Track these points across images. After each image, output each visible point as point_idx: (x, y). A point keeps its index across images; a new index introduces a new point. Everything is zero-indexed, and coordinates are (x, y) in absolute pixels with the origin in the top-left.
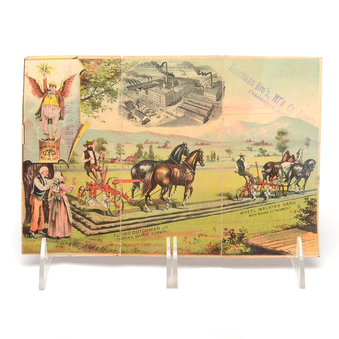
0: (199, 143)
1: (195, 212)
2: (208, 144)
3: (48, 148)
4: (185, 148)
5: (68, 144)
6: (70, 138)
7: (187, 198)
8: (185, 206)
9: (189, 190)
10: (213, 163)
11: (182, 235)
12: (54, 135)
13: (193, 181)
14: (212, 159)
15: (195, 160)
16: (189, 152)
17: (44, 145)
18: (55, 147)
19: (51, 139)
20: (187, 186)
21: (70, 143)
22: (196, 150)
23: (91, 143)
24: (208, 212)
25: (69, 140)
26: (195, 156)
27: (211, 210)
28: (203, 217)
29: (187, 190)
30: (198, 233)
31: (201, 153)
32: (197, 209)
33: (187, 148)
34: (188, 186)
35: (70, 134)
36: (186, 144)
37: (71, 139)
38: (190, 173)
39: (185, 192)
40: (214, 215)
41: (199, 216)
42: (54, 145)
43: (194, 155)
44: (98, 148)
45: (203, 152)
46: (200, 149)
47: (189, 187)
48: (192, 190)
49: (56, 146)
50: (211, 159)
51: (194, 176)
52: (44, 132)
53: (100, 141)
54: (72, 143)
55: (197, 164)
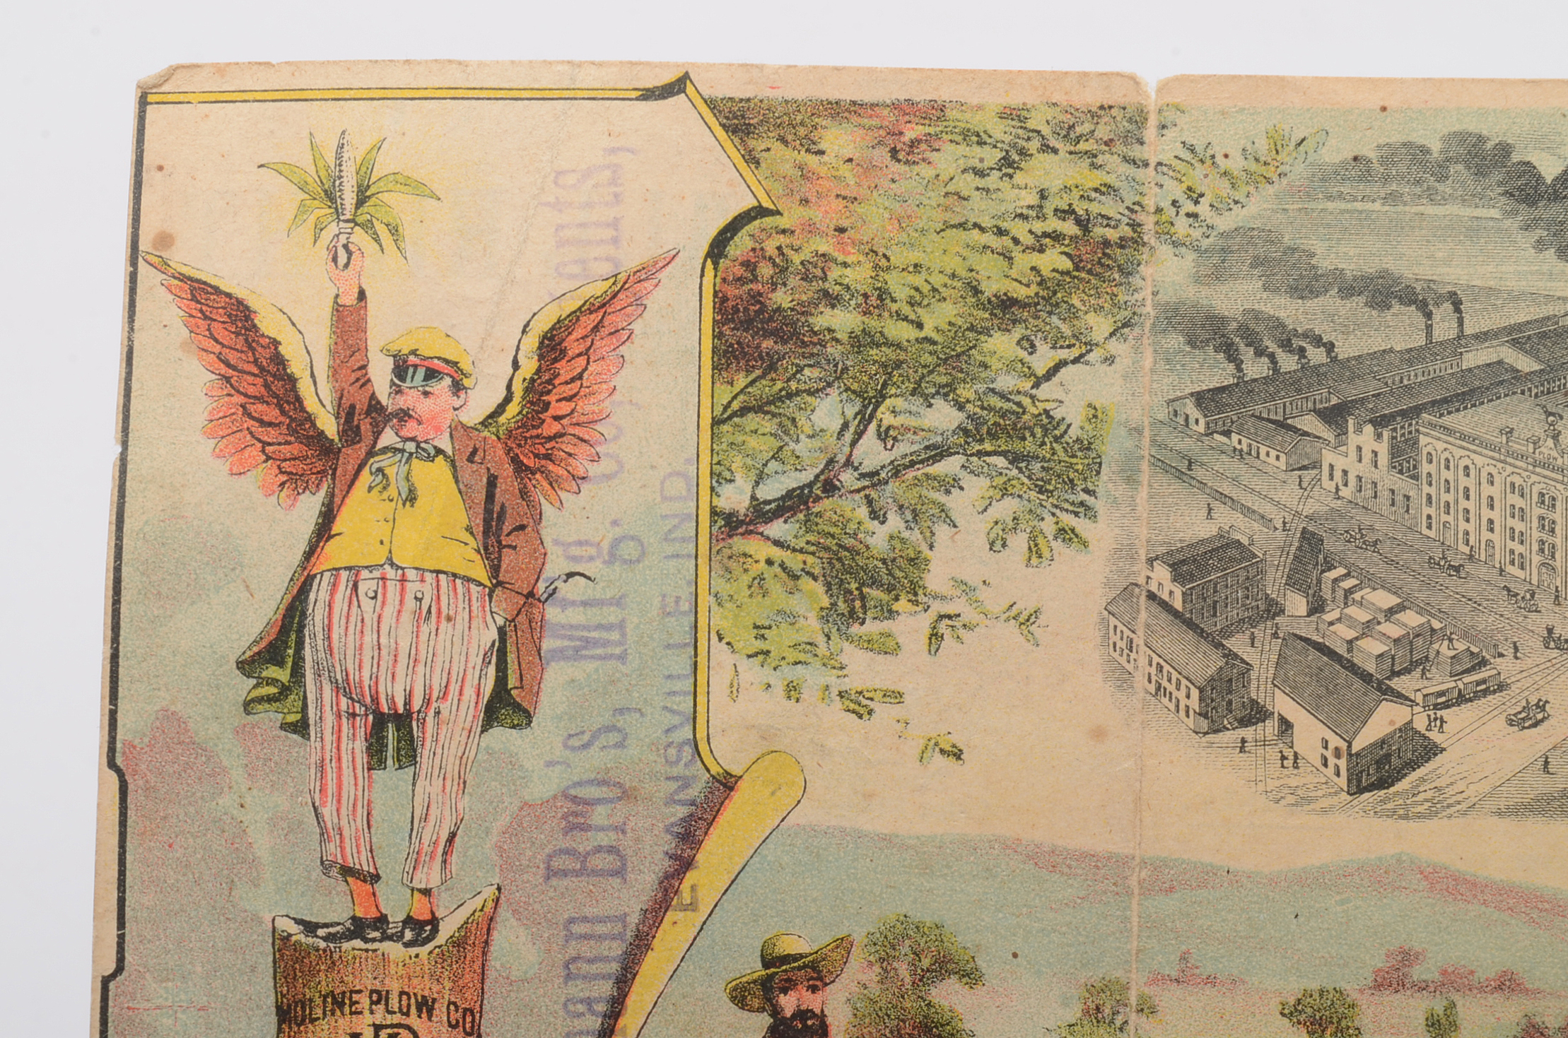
3: (368, 1019)
5: (569, 977)
6: (589, 911)
12: (429, 876)
17: (325, 983)
18: (440, 1011)
19: (396, 917)
21: (594, 969)
23: (814, 966)
25: (586, 937)
35: (595, 873)
37: (601, 929)
42: (424, 987)
44: (880, 1018)
49: (443, 992)
52: (332, 847)
53: (905, 948)
54: (614, 967)
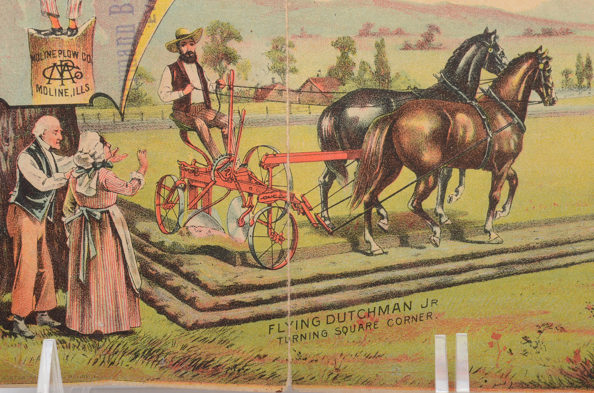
0: (538, 29)
1: (525, 253)
2: (567, 32)
3: (58, 59)
4: (490, 47)
5: (118, 44)
6: (123, 24)
7: (499, 208)
8: (492, 233)
9: (507, 183)
10: (585, 93)
11: (484, 327)
12: (74, 15)
13: (518, 154)
14: (580, 80)
15: (523, 86)
16: (504, 60)
17: (45, 48)
18: (80, 55)
19: (65, 28)
20: (499, 170)
21: (126, 41)
22: (526, 54)
23: (191, 38)
24: (567, 255)
25: (123, 32)
26: (525, 74)
27: (578, 247)
28: (553, 268)
29: (497, 184)
30: (538, 320)
31: (544, 62)
32: (531, 245)
33: (496, 47)
34: (502, 171)
35: (124, 12)
36: (494, 32)
37: (127, 29)
38: (509, 129)
39: (494, 188)
40: (588, 261)
41: (537, 266)
42: (74, 49)
43: (520, 68)
44: (212, 52)
45: (549, 59)
46: (541, 48)
47: (505, 174)
48: (515, 182)
49: (81, 50)
50: (576, 81)
51: (520, 138)
52: (44, 7)
53: (218, 31)
54: (132, 41)
55: (531, 99)
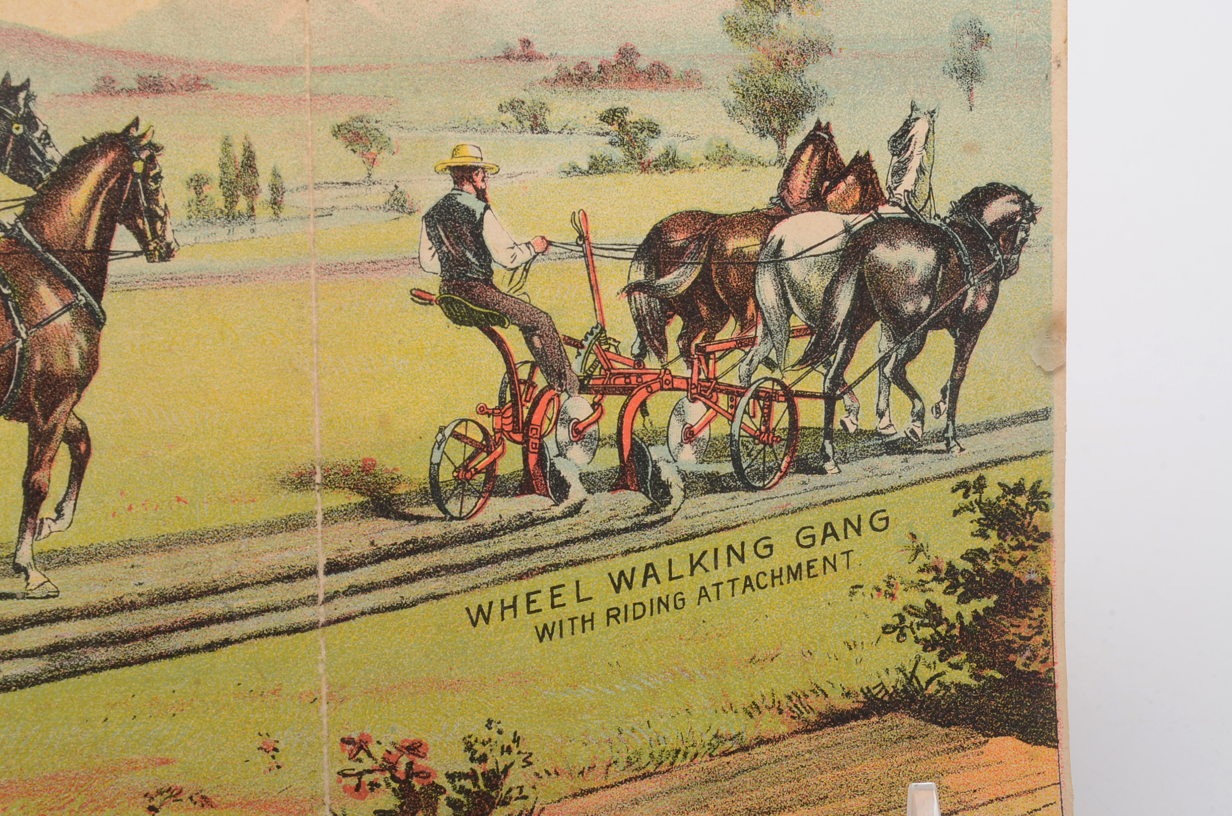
0: (127, 77)
1: (113, 619)
2: (196, 85)
4: (16, 120)
7: (47, 510)
8: (33, 573)
9: (64, 449)
10: (242, 231)
11: (19, 803)
13: (89, 378)
14: (231, 199)
15: (97, 214)
16: (50, 153)
20: (46, 419)
22: (102, 138)
24: (212, 620)
26: (101, 185)
27: (239, 601)
28: (179, 653)
29: (42, 453)
30: (146, 780)
31: (143, 156)
32: (127, 600)
33: (30, 121)
34: (52, 420)
36: (25, 86)
38: (66, 319)
39: (34, 464)
40: (260, 635)
41: (142, 649)
43: (87, 170)
45: (155, 148)
46: (136, 123)
47: (60, 429)
48: (83, 447)
50: (220, 202)
51: (93, 341)
55: (116, 245)
